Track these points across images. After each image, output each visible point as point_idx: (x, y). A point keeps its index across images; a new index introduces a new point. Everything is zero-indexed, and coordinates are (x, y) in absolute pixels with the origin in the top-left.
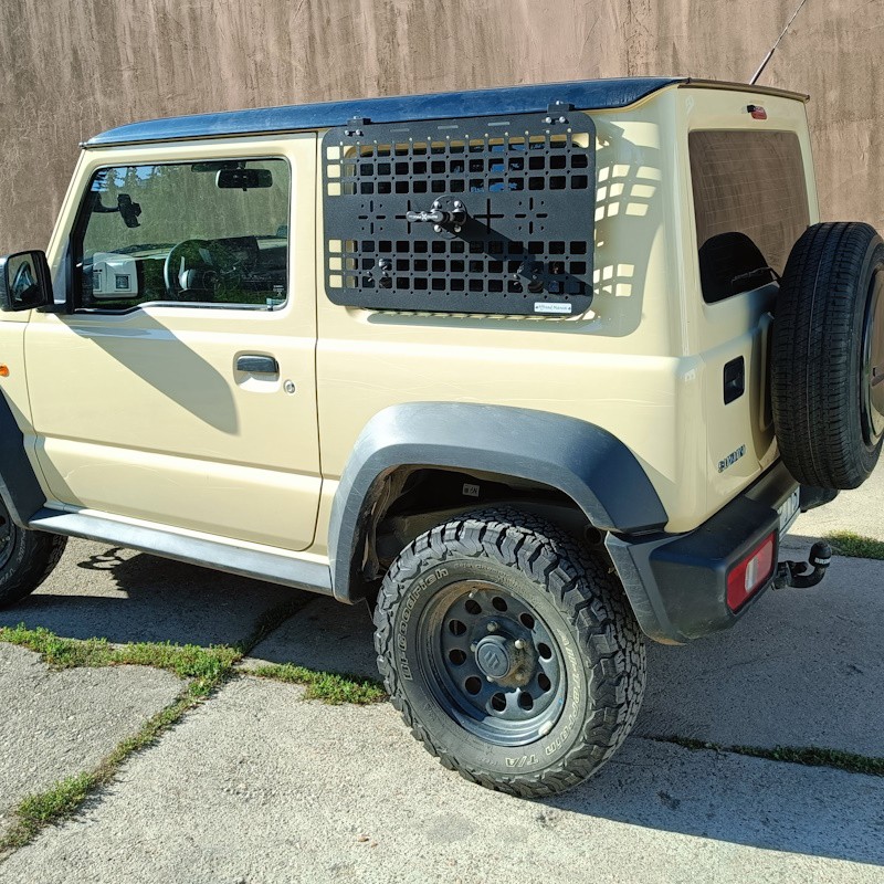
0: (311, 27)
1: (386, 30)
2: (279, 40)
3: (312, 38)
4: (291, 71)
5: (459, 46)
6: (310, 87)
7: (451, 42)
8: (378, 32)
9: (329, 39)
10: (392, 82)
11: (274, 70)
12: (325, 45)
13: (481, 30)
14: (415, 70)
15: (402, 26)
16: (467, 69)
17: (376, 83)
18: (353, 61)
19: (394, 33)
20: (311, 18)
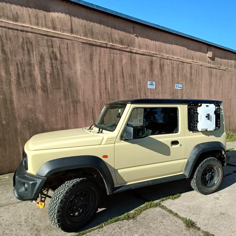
0: (18, 71)
1: (43, 76)
2: (6, 72)
3: (18, 74)
4: (11, 82)
5: (64, 83)
6: (18, 87)
7: (62, 82)
8: (41, 76)
9: (25, 75)
10: (46, 88)
11: (4, 81)
12: (23, 76)
13: (69, 80)
14: (52, 86)
15: (48, 76)
16: (66, 88)
17: (41, 88)
18: (33, 82)
19: (46, 77)
20: (18, 68)
